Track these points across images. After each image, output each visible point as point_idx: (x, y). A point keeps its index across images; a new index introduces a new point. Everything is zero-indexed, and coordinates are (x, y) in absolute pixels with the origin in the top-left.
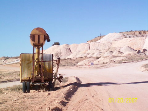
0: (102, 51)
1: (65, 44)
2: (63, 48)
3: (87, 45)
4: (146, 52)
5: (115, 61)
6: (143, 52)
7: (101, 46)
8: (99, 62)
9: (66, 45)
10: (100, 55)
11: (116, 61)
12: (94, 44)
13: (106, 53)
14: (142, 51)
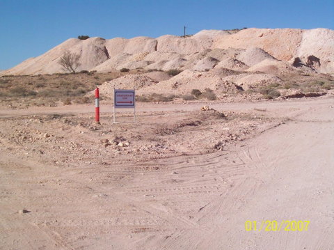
0: (187, 58)
1: (96, 37)
2: (89, 46)
3: (149, 42)
4: (316, 64)
5: (239, 88)
6: (307, 65)
7: (185, 45)
8: (175, 86)
9: (97, 40)
10: (181, 67)
11: (245, 88)
12: (169, 40)
13: (200, 62)
14: (305, 61)
